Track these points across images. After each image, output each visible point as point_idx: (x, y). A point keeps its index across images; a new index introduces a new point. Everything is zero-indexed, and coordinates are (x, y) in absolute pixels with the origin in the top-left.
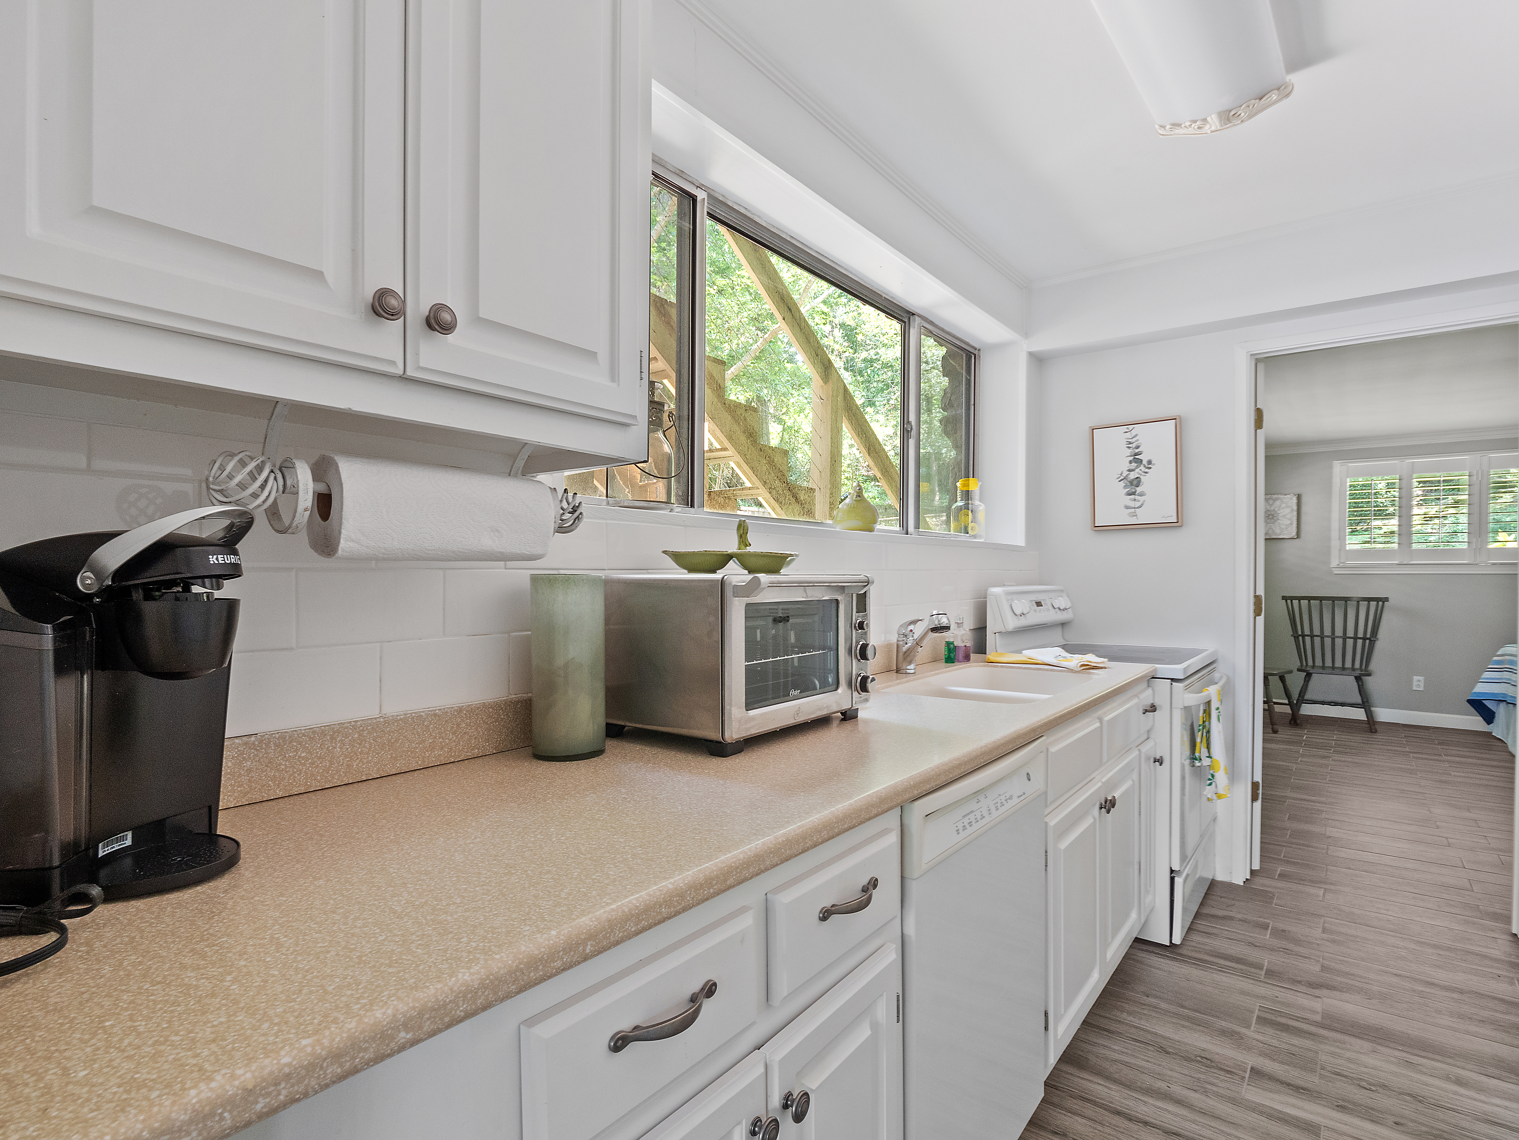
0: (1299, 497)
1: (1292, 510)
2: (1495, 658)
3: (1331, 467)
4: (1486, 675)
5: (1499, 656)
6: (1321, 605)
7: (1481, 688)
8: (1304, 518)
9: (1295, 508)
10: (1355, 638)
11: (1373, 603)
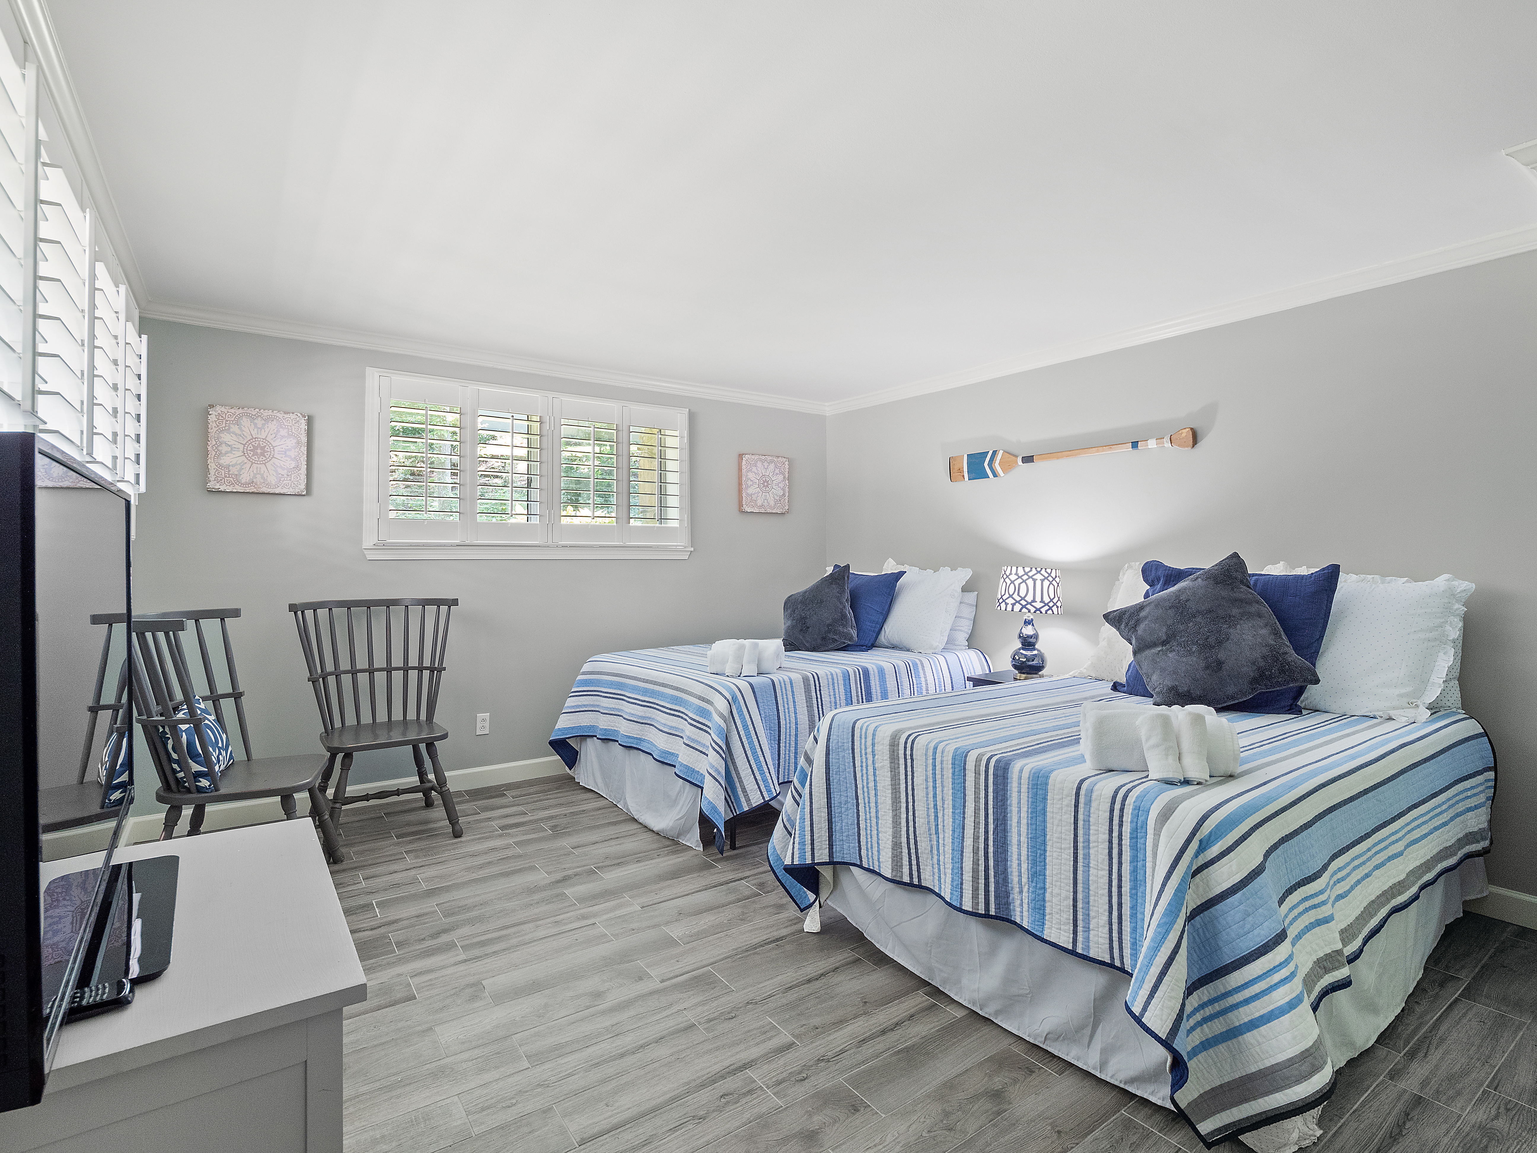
0: (310, 421)
1: (298, 443)
2: (580, 677)
3: (363, 377)
4: (570, 702)
5: (584, 673)
6: (349, 616)
7: (565, 723)
8: (317, 460)
9: (304, 439)
10: (406, 669)
11: (431, 609)
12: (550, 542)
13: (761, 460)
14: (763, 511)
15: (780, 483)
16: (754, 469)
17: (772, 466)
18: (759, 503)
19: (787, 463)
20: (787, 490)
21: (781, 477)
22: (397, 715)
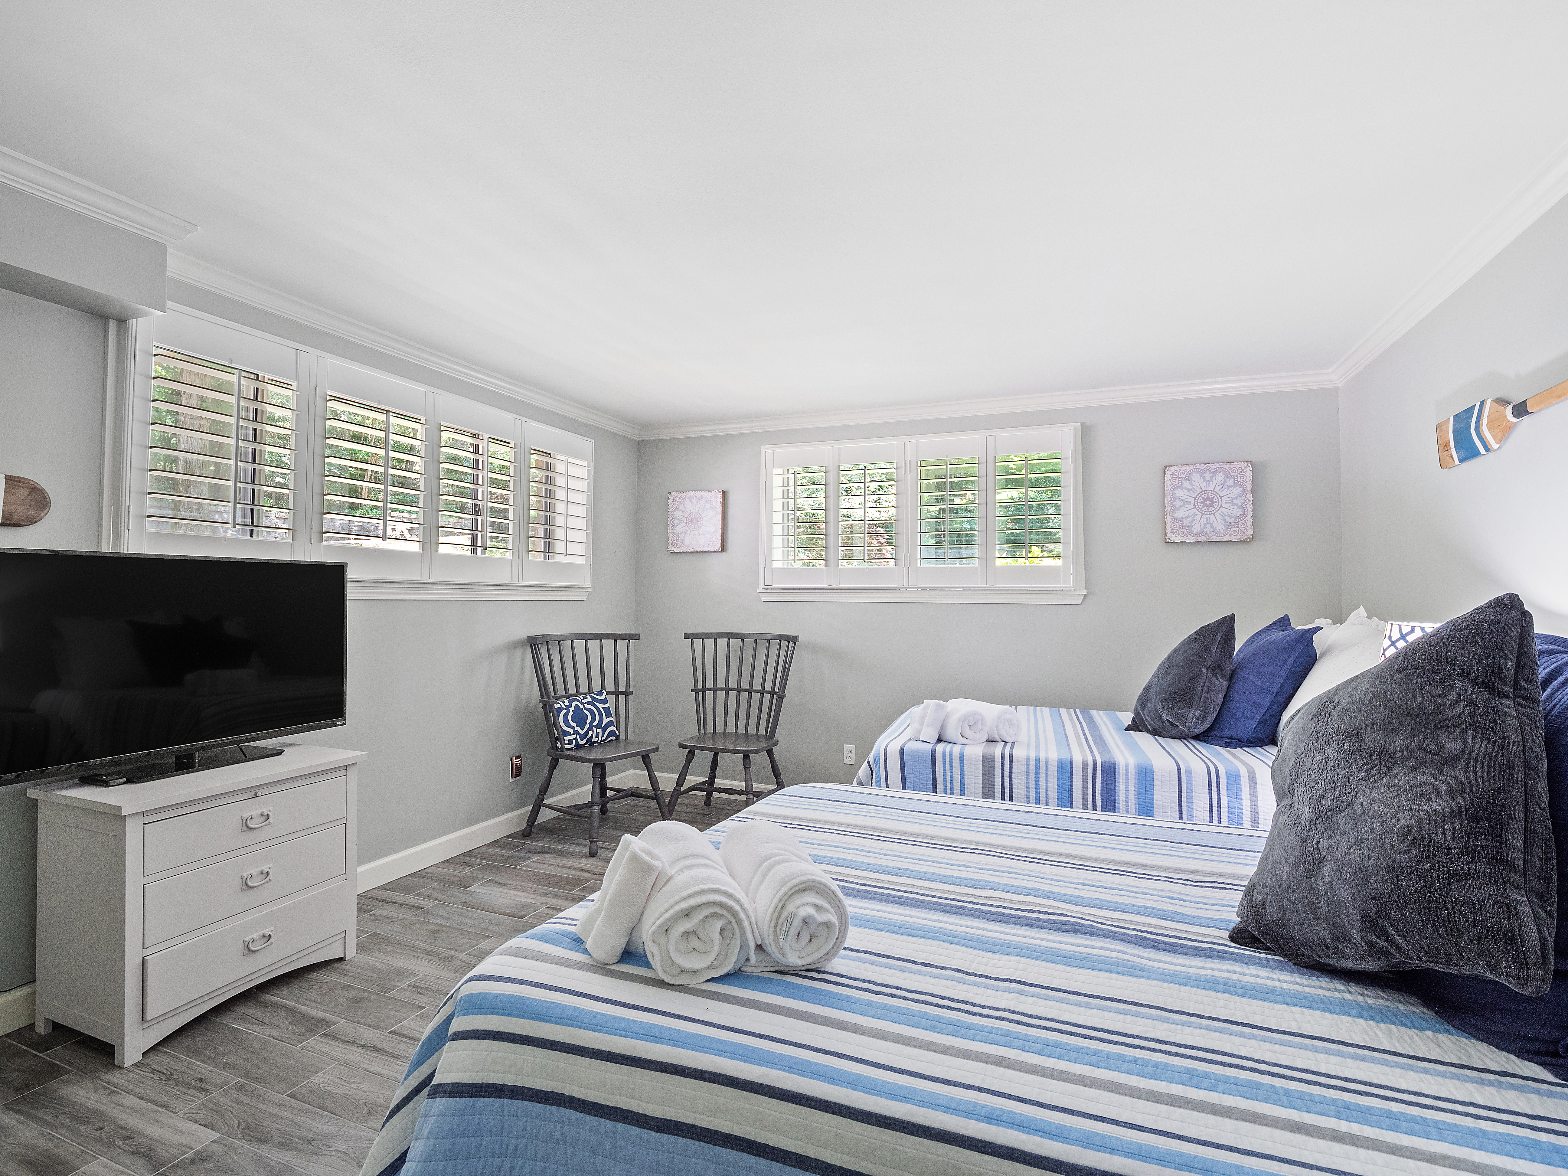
0: (724, 494)
3: (759, 454)
9: (720, 509)
10: (762, 692)
11: (784, 643)
12: (906, 586)
13: (1197, 471)
14: (1203, 539)
15: (1236, 498)
16: (1187, 484)
17: (1220, 477)
18: (1196, 528)
19: (1249, 469)
20: (1250, 507)
21: (1238, 490)
22: (731, 728)
